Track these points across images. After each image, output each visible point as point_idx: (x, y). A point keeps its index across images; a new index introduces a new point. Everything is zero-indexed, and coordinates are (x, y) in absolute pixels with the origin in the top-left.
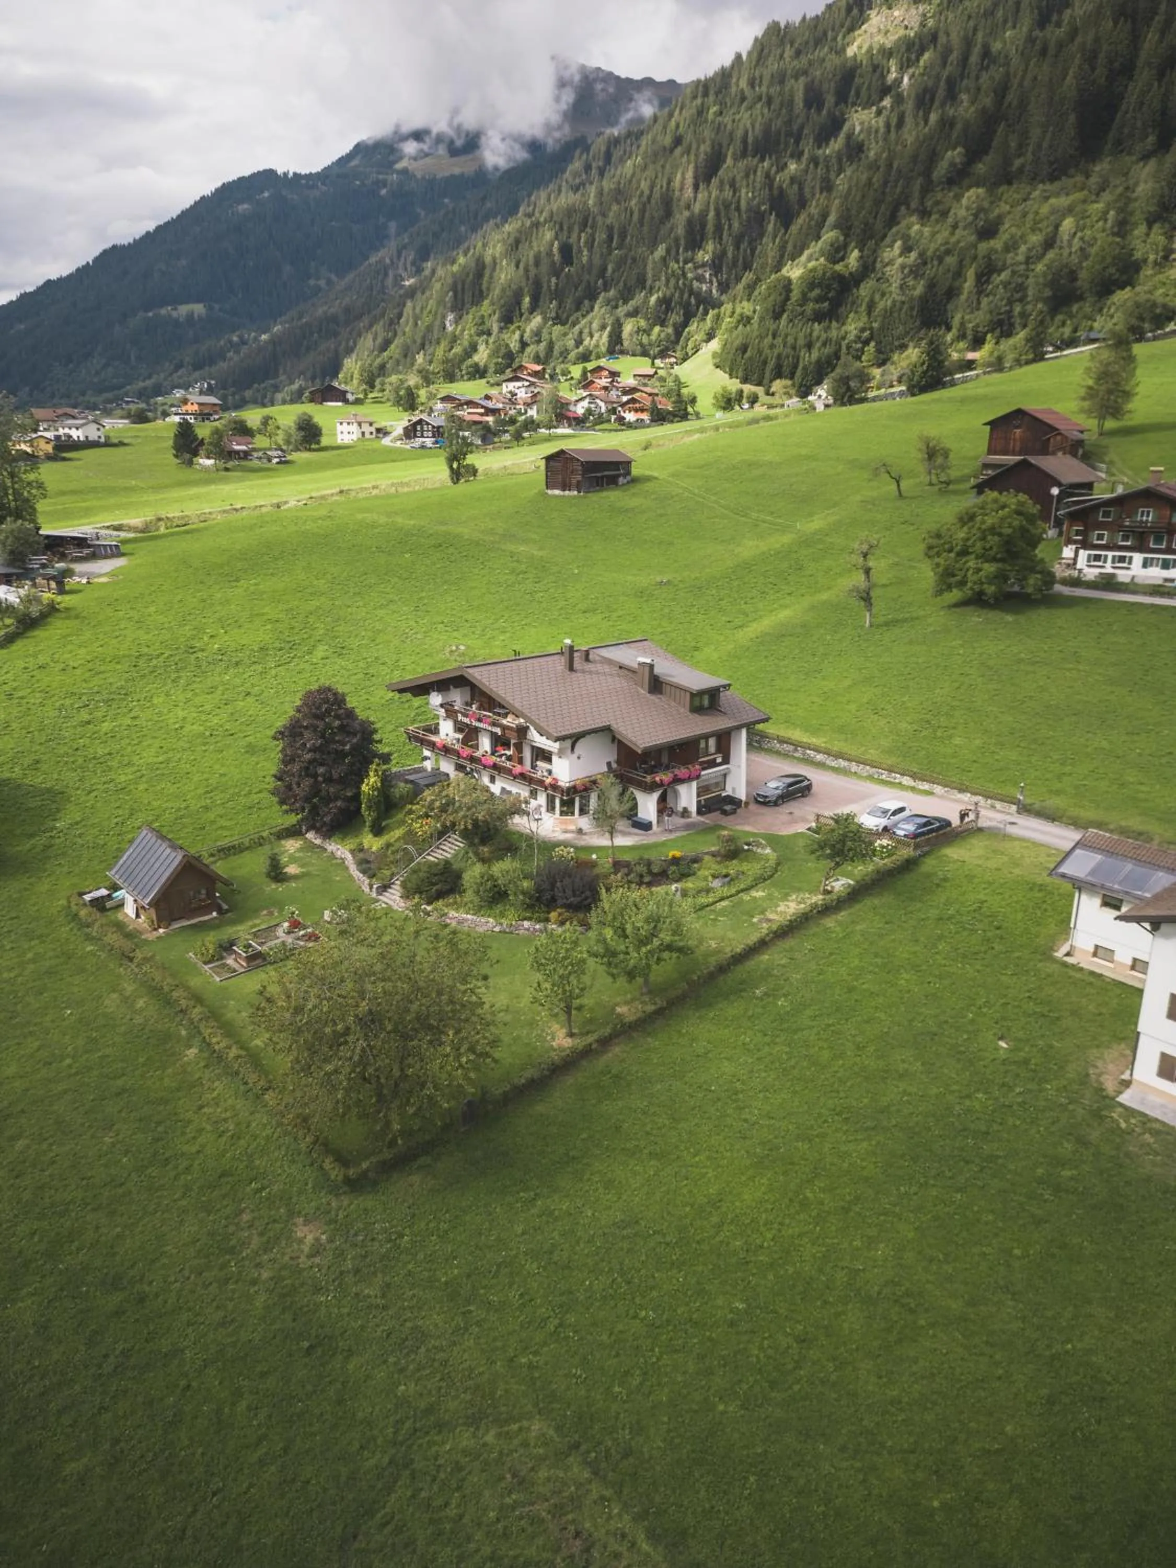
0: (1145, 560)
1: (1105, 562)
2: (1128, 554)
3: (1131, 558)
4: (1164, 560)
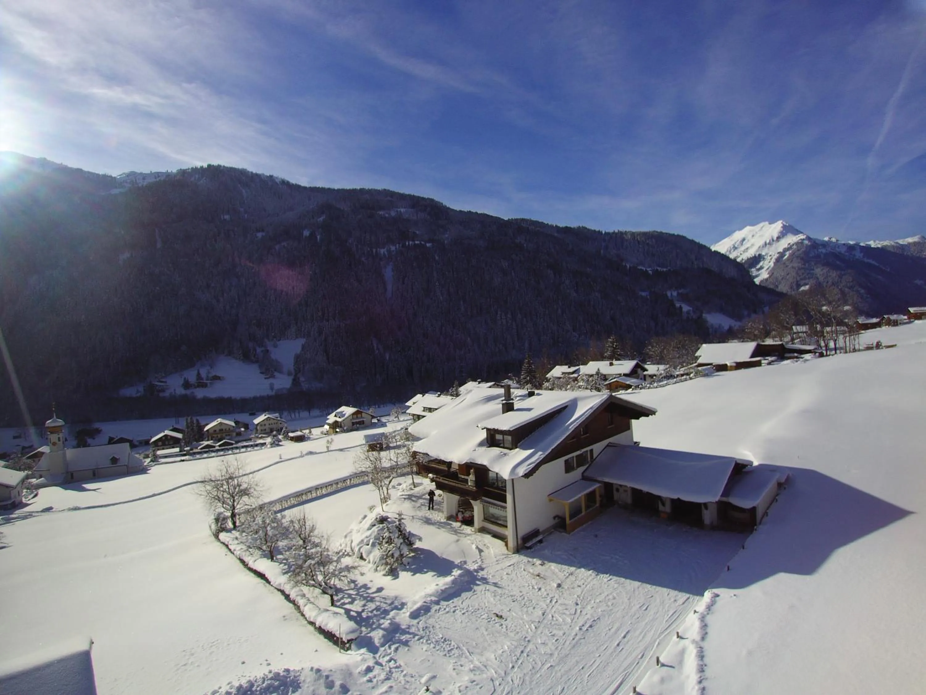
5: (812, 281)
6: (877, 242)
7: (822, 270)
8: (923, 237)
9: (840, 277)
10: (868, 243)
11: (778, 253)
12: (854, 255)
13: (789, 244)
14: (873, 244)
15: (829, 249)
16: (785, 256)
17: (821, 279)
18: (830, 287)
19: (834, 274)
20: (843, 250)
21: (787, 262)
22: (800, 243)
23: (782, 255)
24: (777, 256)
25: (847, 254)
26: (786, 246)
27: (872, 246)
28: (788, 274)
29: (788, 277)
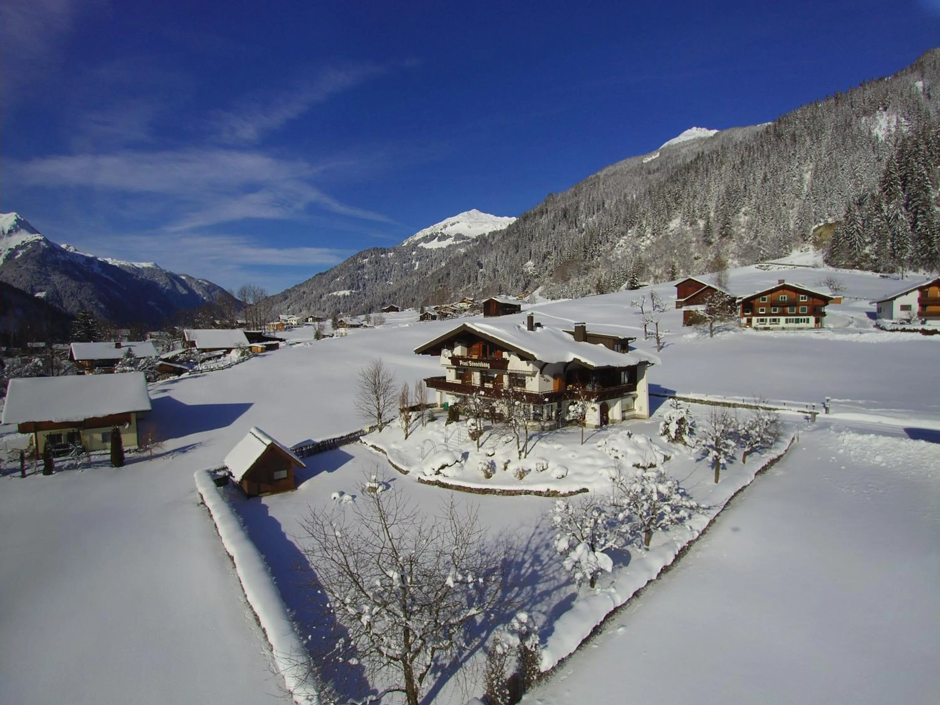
0: (787, 320)
1: (766, 322)
2: (777, 317)
3: (779, 319)
4: (796, 319)
5: (50, 288)
6: (115, 260)
7: (60, 278)
8: (156, 264)
9: (80, 288)
10: (106, 259)
11: (10, 249)
12: (93, 269)
13: (23, 242)
14: (110, 261)
15: (68, 257)
16: (18, 254)
17: (59, 287)
18: (68, 297)
19: (73, 284)
20: (82, 261)
21: (20, 263)
22: (36, 244)
23: (13, 252)
24: (7, 252)
25: (85, 266)
26: (19, 243)
27: (110, 263)
28: (21, 276)
29: (21, 279)
